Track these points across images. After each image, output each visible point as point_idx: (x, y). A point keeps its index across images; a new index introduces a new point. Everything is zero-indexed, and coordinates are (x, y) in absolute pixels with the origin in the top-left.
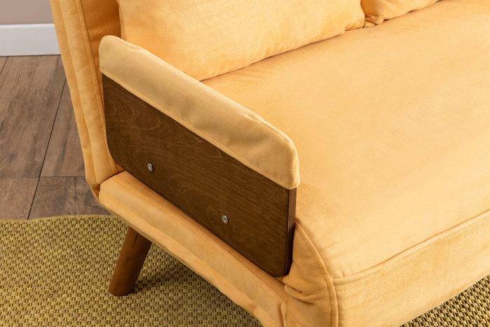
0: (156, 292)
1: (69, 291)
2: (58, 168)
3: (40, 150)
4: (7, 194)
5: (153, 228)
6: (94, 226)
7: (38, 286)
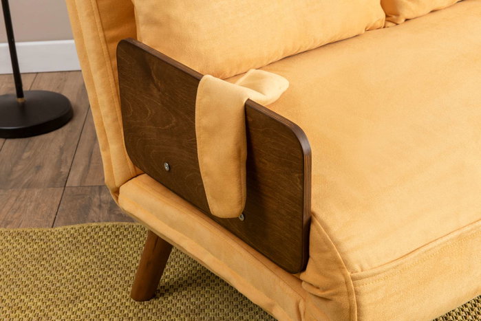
0: (178, 297)
1: (91, 297)
2: (83, 178)
3: (66, 161)
4: (33, 204)
5: (171, 229)
6: (118, 233)
7: (60, 292)
